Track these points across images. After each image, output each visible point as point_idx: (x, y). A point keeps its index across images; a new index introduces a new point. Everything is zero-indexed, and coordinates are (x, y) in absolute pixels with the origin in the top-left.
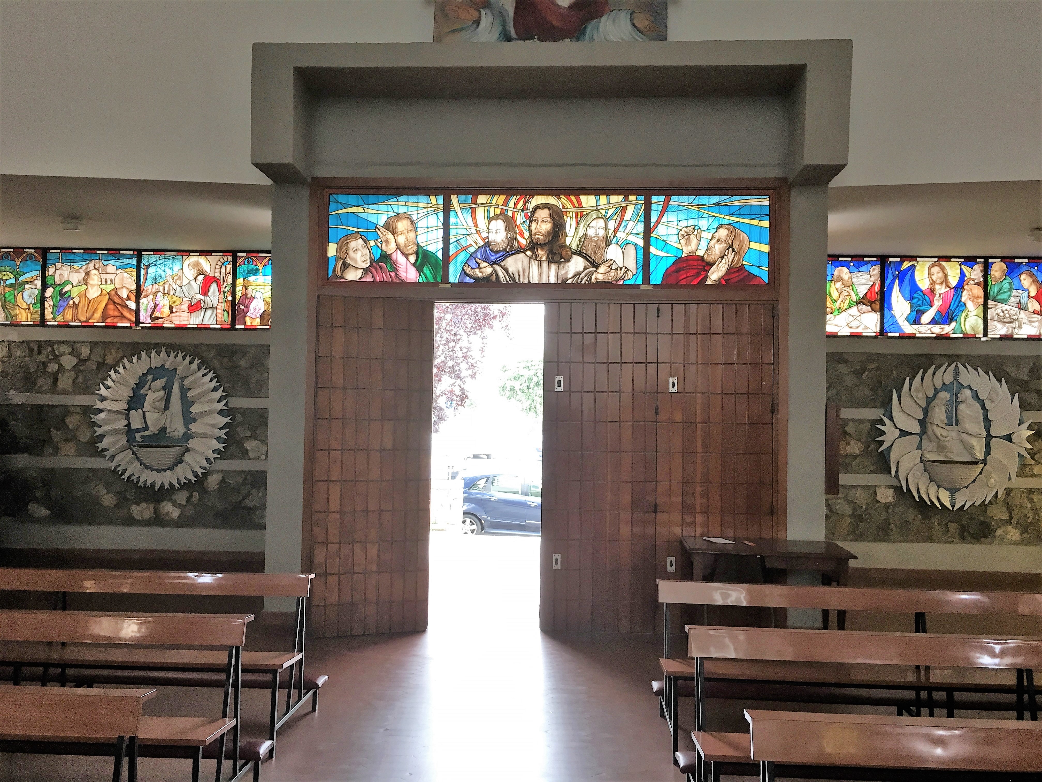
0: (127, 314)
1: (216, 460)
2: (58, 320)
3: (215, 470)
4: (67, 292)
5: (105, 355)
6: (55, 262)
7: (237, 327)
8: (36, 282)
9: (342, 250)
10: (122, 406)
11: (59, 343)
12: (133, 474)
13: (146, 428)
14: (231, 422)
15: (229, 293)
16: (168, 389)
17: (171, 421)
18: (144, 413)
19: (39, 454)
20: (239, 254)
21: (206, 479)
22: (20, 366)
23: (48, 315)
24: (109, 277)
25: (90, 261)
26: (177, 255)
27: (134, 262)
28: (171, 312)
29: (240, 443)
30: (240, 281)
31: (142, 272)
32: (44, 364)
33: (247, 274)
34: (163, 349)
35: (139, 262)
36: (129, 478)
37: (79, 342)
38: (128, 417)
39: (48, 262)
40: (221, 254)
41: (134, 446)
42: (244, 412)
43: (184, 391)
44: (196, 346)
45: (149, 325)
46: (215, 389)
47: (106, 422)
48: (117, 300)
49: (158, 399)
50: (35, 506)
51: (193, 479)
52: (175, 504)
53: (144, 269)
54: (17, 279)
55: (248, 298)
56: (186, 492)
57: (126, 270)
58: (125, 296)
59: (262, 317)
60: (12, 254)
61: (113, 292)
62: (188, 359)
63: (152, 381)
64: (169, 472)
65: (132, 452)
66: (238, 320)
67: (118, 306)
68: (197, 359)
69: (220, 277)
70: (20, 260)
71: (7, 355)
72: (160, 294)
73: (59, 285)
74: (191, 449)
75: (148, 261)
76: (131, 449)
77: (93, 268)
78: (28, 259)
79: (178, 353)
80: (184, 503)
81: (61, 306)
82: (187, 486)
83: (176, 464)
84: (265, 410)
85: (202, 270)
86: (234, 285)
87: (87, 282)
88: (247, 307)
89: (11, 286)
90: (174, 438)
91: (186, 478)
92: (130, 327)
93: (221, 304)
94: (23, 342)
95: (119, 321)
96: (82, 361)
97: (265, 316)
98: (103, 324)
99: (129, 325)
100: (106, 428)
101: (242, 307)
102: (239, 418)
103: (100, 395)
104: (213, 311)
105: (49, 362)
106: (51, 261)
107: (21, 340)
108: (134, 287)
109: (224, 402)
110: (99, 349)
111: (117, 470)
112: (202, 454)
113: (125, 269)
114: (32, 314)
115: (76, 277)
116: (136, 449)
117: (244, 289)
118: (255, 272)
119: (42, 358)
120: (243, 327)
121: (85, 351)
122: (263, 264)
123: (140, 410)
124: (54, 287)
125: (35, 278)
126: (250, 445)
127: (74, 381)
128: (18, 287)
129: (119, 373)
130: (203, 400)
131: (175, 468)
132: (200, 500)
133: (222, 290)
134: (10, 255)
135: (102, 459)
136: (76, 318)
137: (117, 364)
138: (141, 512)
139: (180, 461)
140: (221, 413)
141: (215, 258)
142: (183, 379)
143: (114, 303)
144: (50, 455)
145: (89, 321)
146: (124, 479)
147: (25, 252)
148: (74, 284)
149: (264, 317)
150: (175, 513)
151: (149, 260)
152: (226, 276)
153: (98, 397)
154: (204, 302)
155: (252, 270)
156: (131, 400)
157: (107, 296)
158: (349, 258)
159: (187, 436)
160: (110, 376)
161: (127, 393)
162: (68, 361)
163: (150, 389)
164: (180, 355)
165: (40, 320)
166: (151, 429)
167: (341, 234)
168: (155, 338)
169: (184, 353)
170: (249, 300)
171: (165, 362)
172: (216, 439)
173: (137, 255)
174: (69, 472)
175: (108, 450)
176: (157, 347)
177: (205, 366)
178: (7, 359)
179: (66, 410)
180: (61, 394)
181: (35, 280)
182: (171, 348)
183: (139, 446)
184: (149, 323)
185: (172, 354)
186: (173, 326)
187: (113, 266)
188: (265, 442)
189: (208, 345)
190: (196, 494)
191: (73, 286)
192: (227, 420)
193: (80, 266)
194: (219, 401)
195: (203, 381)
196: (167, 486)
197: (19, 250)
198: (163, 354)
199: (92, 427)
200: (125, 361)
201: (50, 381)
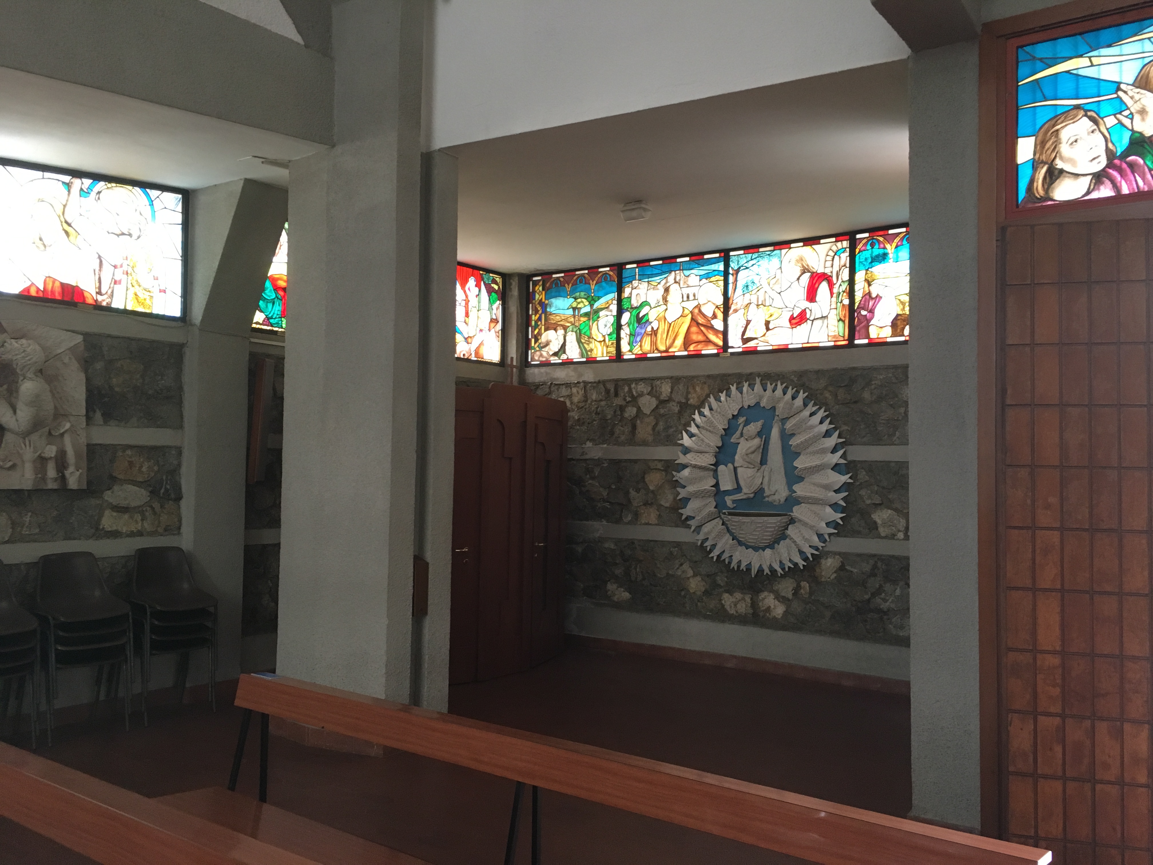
0: (712, 337)
1: (832, 537)
2: (635, 353)
3: (831, 552)
4: (644, 316)
5: (688, 393)
6: (631, 280)
7: (857, 342)
8: (611, 307)
9: (1047, 147)
10: (708, 460)
11: (638, 381)
12: (724, 551)
13: (738, 489)
14: (852, 481)
15: (845, 294)
16: (764, 434)
17: (770, 480)
18: (735, 469)
19: (618, 521)
20: (859, 236)
21: (819, 563)
22: (597, 411)
23: (625, 347)
24: (690, 291)
25: (670, 273)
26: (774, 250)
27: (720, 266)
28: (768, 329)
29: (865, 514)
30: (860, 276)
31: (731, 279)
32: (622, 409)
33: (871, 262)
34: (758, 380)
35: (727, 266)
36: (719, 557)
37: (658, 379)
38: (716, 476)
39: (624, 280)
40: (833, 239)
41: (724, 514)
42: (871, 467)
43: (785, 437)
44: (802, 374)
45: (740, 350)
46: (828, 434)
47: (692, 481)
48: (701, 320)
49: (752, 449)
50: (615, 586)
51: (801, 563)
52: (779, 597)
53: (733, 275)
54: (592, 306)
55: (873, 299)
56: (791, 580)
57: (712, 279)
58: (710, 314)
59: (894, 324)
60: (586, 276)
61: (696, 311)
62: (790, 392)
63: (744, 426)
64: (768, 551)
65: (721, 522)
66: (859, 331)
67: (702, 328)
68: (802, 392)
69: (832, 272)
70: (595, 282)
71: (583, 399)
72: (753, 307)
73: (636, 308)
74: (796, 520)
75: (738, 264)
76: (721, 518)
77: (673, 281)
78: (603, 280)
79: (776, 385)
80: (790, 596)
81: (638, 335)
82: (793, 571)
83: (777, 541)
84: (904, 465)
85: (808, 266)
86: (852, 282)
87: (666, 301)
88: (872, 311)
89: (587, 314)
90: (775, 503)
91: (790, 561)
92: (716, 355)
93: (834, 312)
94: (599, 382)
95: (703, 347)
96: (662, 403)
97: (899, 322)
98: (686, 353)
99: (715, 351)
100: (691, 489)
101: (864, 313)
102: (863, 475)
103: (682, 445)
104: (823, 323)
105: (626, 406)
106: (627, 280)
107: (597, 380)
108: (720, 301)
109: (841, 452)
110: (681, 387)
111: (705, 545)
112: (812, 527)
113: (710, 278)
114: (607, 347)
115: (655, 296)
116: (726, 518)
117: (867, 285)
118: (883, 257)
119: (618, 401)
120: (866, 341)
121: (666, 389)
122: (894, 245)
123: (730, 465)
124: (631, 311)
125: (610, 302)
126: (880, 516)
127: (654, 429)
128: (593, 315)
129: (705, 416)
130: (810, 449)
131: (776, 545)
132: (811, 593)
133: (835, 290)
134: (585, 277)
135: (687, 530)
136: (655, 348)
137: (702, 405)
138: (735, 605)
139: (782, 536)
140: (836, 468)
141: (825, 247)
142: (784, 421)
143: (698, 324)
144: (629, 523)
145: (670, 350)
146: (713, 557)
147: (601, 272)
148: (652, 306)
149: (896, 324)
150: (779, 610)
151: (738, 262)
152: (840, 270)
153: (680, 448)
154: (811, 310)
155: (878, 256)
156: (719, 452)
157: (690, 316)
158: (1062, 158)
159: (793, 501)
160: (694, 420)
161: (715, 441)
162: (648, 403)
163: (742, 435)
164: (780, 388)
165: (616, 353)
166: (745, 490)
167: (1042, 118)
168: (750, 366)
169: (784, 385)
170: (873, 301)
171: (761, 397)
172: (830, 506)
173: (724, 256)
174: (649, 545)
175: (694, 518)
176: (750, 378)
177: (813, 402)
178: (583, 404)
179: (647, 466)
180: (640, 445)
181: (610, 305)
182: (767, 378)
183: (730, 514)
184: (739, 347)
185: (770, 387)
186: (771, 348)
187: (696, 275)
188: (904, 513)
189: (817, 372)
190: (805, 585)
191: (651, 307)
192: (845, 478)
193: (659, 281)
194: (834, 451)
195: (810, 423)
196: (767, 571)
197: (593, 270)
198: (758, 387)
199: (675, 487)
200: (712, 399)
201: (627, 429)
